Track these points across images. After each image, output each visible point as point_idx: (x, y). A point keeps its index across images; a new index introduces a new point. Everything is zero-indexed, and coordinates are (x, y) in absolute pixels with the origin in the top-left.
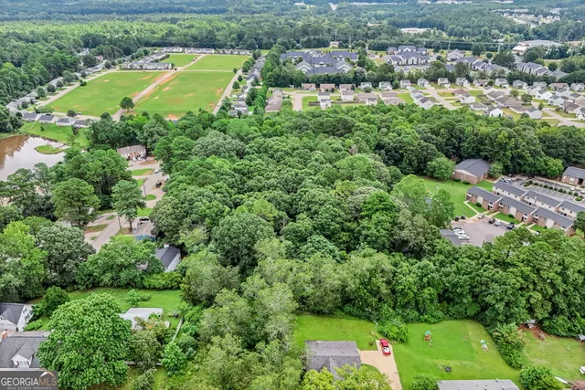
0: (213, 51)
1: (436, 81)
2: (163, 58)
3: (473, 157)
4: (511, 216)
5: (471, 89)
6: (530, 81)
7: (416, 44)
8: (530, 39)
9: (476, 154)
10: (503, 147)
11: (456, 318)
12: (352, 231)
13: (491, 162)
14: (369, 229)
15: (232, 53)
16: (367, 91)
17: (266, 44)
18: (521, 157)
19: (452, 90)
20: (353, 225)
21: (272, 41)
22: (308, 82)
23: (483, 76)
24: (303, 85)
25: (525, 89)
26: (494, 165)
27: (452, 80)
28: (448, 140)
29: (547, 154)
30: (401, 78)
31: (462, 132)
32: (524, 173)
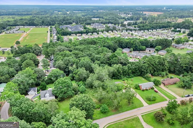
0: (35, 27)
1: (108, 32)
2: (18, 30)
3: (125, 48)
4: (138, 58)
5: (117, 33)
6: (131, 30)
7: (98, 22)
8: (127, 20)
9: (126, 47)
10: (132, 44)
11: (136, 76)
12: (109, 63)
13: (130, 48)
14: (113, 61)
15: (42, 27)
16: (91, 35)
17: (52, 24)
18: (137, 46)
19: (113, 34)
20: (109, 62)
21: (54, 23)
22: (73, 34)
23: (119, 30)
24: (71, 34)
25: (131, 32)
26: (131, 49)
27: (112, 31)
28: (119, 44)
29: (142, 45)
30: (99, 31)
31: (122, 42)
32: (138, 50)
